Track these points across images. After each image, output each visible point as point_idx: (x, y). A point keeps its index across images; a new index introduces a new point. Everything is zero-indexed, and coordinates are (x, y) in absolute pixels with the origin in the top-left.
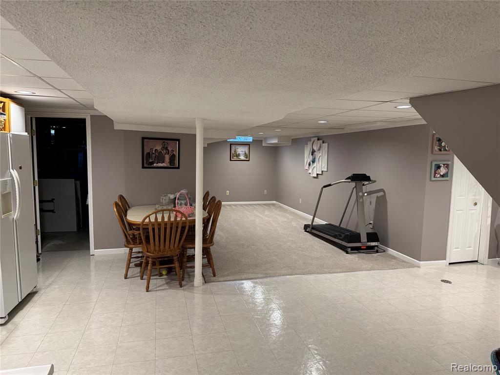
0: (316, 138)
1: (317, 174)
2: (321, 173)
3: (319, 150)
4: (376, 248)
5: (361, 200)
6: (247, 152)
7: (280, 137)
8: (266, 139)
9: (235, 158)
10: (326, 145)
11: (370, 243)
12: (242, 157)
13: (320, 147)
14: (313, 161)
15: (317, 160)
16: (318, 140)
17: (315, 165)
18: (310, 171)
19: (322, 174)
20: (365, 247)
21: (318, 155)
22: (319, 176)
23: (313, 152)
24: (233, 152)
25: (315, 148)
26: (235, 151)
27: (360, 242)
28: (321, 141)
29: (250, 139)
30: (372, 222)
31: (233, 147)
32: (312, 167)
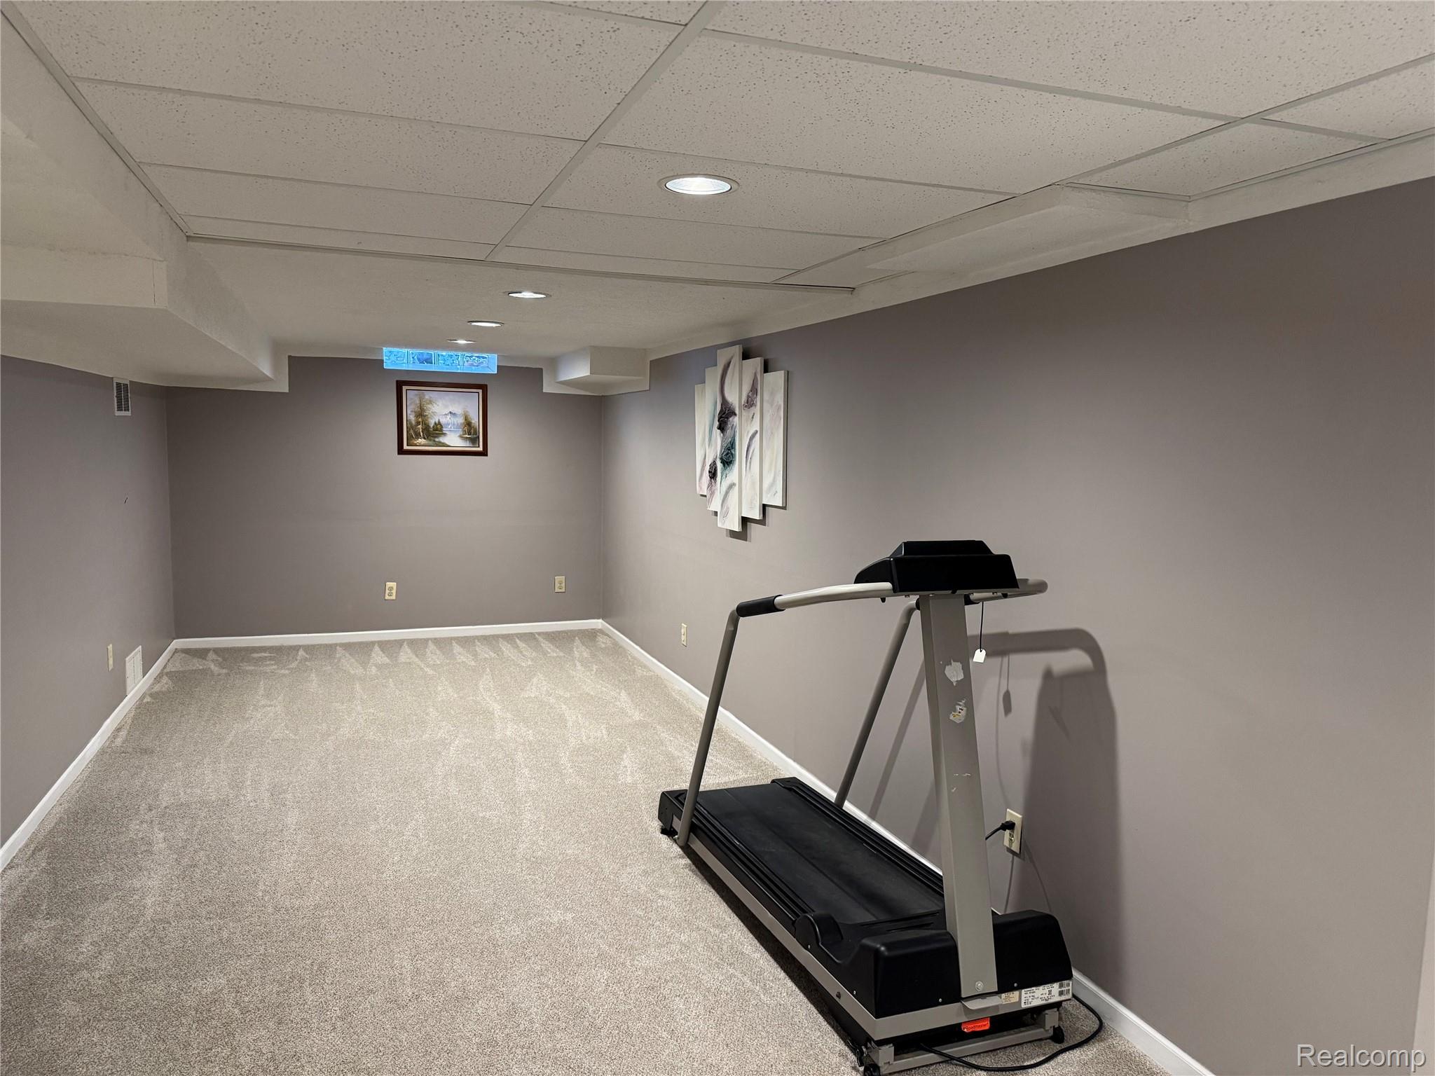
0: (737, 351)
1: (745, 521)
2: (756, 514)
3: (750, 404)
4: (1051, 1019)
5: (958, 716)
6: (476, 420)
7: (599, 355)
8: (554, 362)
9: (421, 443)
10: (776, 379)
11: (1013, 997)
12: (453, 440)
13: (754, 390)
14: (727, 460)
15: (740, 452)
16: (746, 356)
17: (733, 474)
18: (715, 505)
19: (762, 522)
20: (986, 1025)
21: (745, 427)
22: (754, 529)
23: (724, 417)
24: (409, 415)
25: (733, 398)
26: (421, 414)
27: (953, 994)
28: (756, 363)
29: (488, 364)
30: (1014, 816)
31: (411, 396)
32: (722, 484)
